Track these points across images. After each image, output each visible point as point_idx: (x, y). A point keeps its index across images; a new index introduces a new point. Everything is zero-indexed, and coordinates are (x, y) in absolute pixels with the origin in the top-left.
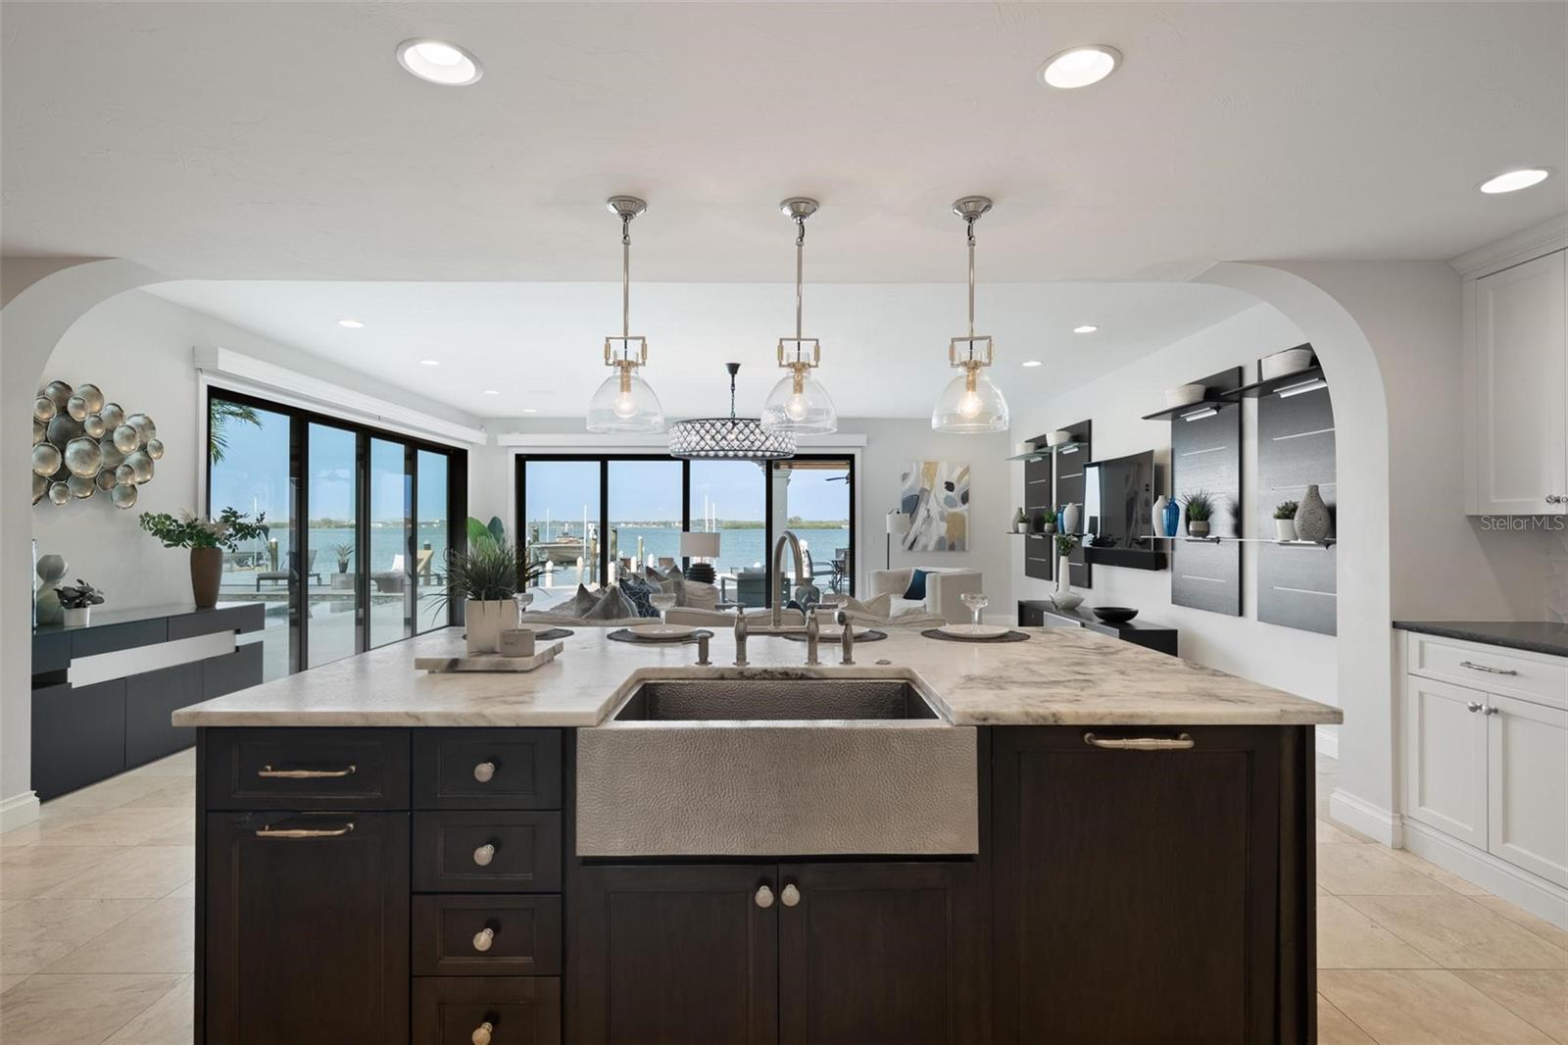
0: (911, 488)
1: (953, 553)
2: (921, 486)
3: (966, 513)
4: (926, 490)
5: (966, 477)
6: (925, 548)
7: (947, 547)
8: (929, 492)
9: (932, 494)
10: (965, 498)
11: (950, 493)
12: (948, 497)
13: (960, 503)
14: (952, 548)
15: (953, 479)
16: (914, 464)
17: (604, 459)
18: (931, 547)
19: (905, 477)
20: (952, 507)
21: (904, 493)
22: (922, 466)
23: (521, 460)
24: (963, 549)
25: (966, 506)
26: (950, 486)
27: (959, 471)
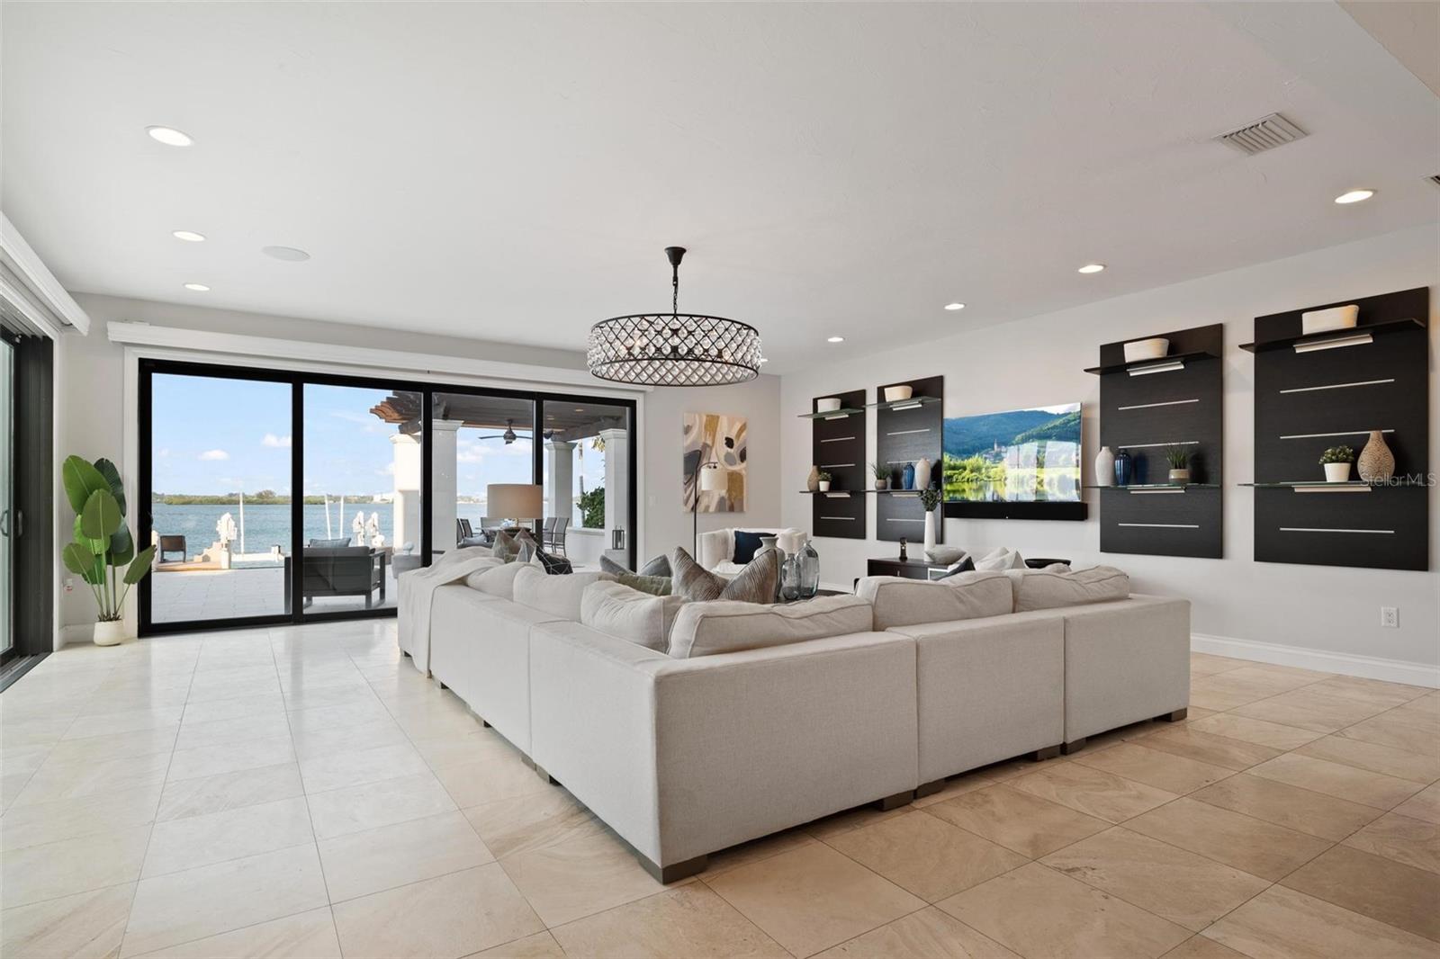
0: (694, 443)
1: (732, 515)
2: (703, 440)
3: (744, 472)
4: (708, 446)
5: (744, 434)
6: (707, 508)
7: (727, 508)
8: (711, 448)
9: (714, 450)
10: (743, 457)
11: (729, 450)
12: (728, 454)
13: (738, 461)
14: (732, 509)
15: (733, 436)
16: (697, 416)
17: (299, 380)
18: (712, 509)
19: (687, 430)
20: (731, 465)
21: (688, 447)
22: (704, 418)
23: (148, 368)
24: (741, 510)
25: (744, 465)
26: (730, 443)
27: (737, 426)
